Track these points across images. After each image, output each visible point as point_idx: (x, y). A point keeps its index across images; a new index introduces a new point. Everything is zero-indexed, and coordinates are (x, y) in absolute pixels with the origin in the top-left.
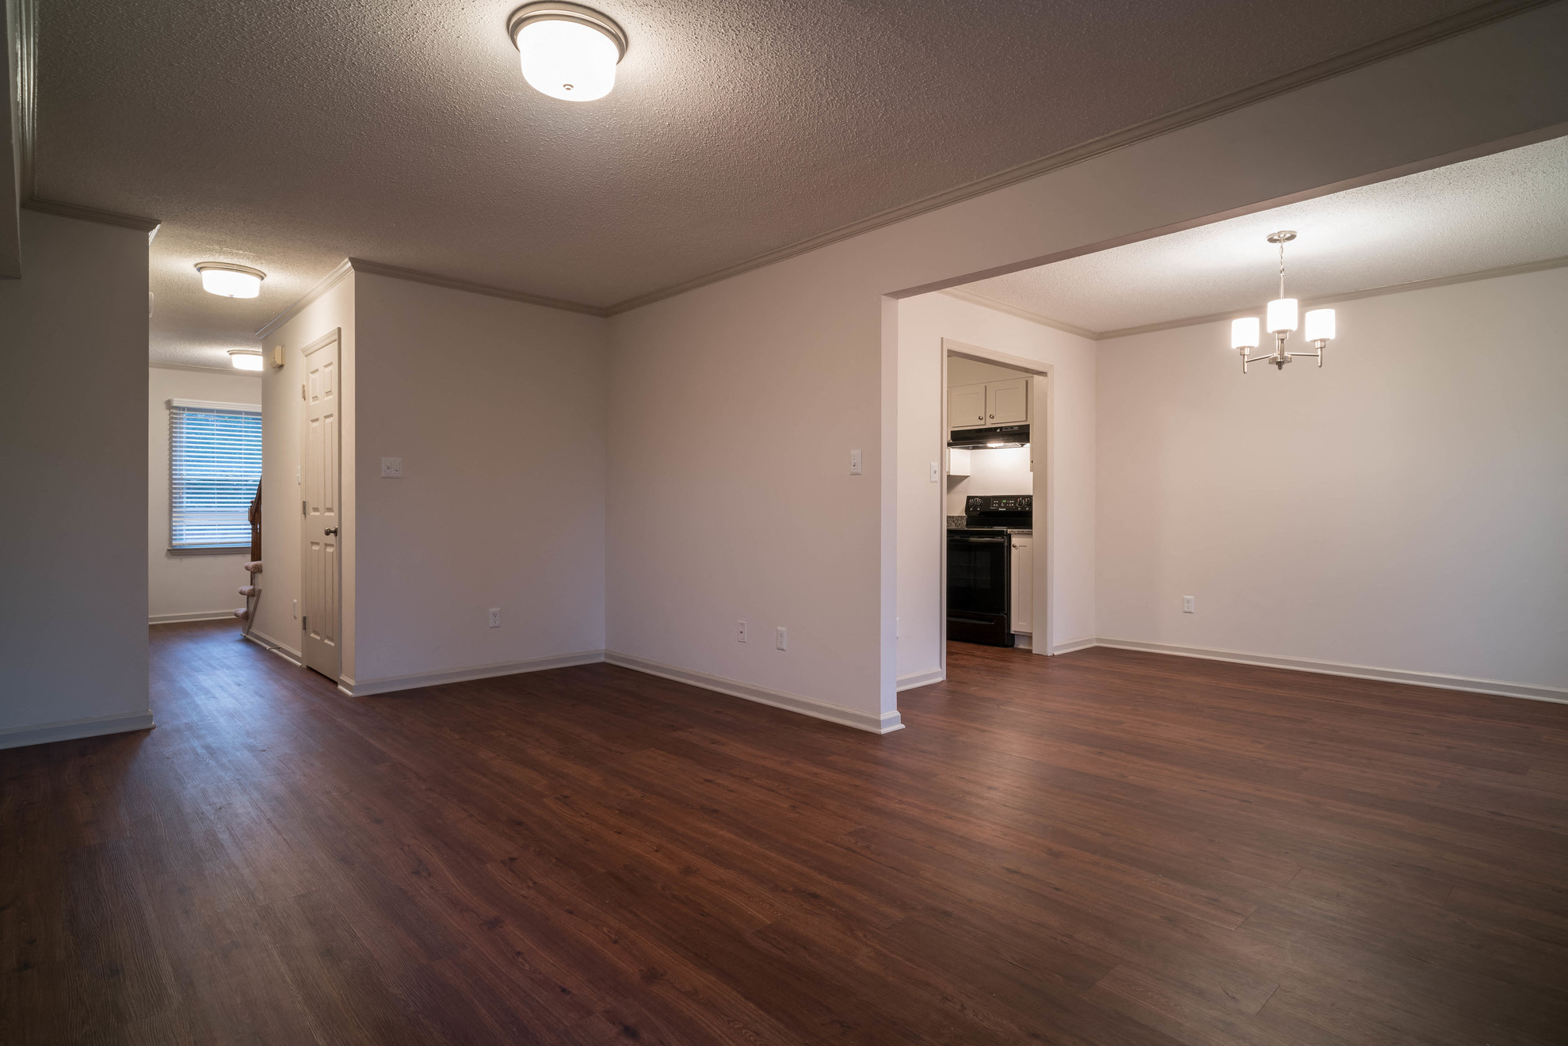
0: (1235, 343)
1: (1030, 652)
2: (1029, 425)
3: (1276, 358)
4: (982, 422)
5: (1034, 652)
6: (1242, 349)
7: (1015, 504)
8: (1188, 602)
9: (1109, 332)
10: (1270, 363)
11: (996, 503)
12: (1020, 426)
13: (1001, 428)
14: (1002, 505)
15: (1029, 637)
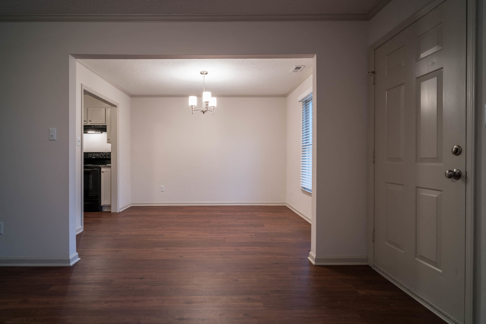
0: (190, 104)
1: (110, 212)
2: (106, 125)
3: (203, 110)
4: (86, 123)
5: (112, 212)
6: (192, 106)
7: (99, 155)
8: (163, 188)
9: (136, 95)
10: (201, 112)
11: (91, 155)
12: (102, 126)
13: (94, 126)
14: (93, 156)
15: (109, 207)
